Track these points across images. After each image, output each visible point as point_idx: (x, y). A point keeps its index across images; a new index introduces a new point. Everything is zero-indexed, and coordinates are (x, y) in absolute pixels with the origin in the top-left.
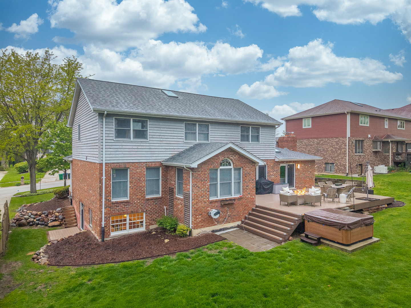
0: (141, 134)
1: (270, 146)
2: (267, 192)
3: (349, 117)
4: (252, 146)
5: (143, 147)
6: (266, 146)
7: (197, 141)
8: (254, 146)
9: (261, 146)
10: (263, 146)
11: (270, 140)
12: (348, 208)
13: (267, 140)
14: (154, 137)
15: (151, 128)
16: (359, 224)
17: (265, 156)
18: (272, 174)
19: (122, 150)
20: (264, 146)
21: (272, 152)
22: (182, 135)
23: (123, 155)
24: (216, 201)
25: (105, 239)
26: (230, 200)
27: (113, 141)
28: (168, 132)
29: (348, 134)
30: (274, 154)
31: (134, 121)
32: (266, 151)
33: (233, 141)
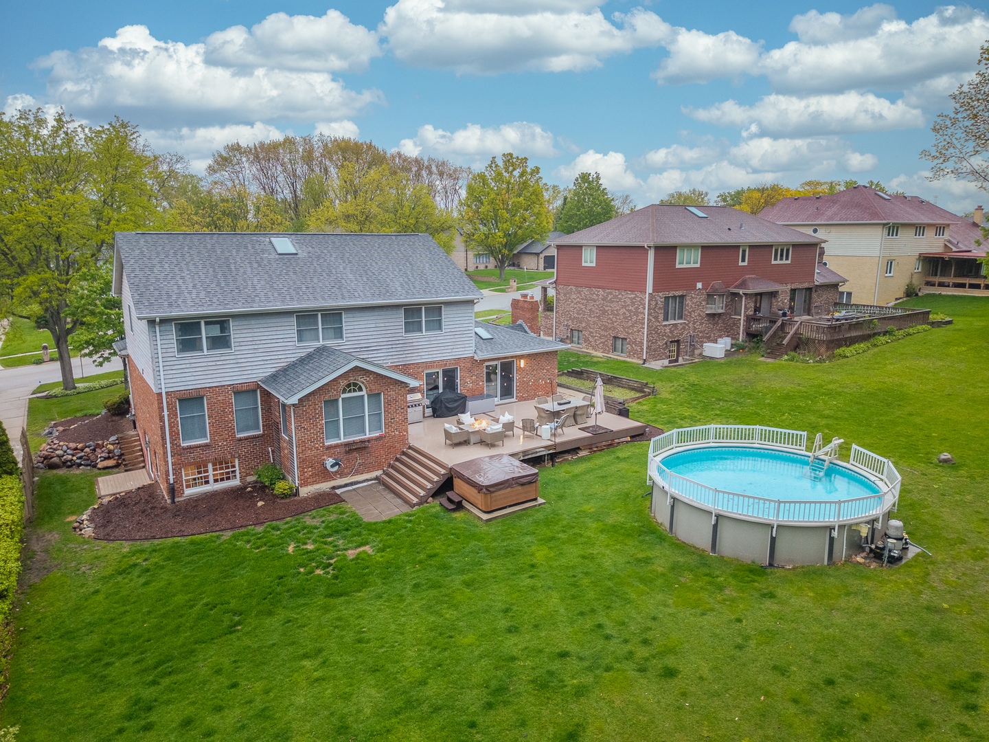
0: (221, 342)
1: (464, 336)
2: (453, 413)
3: (651, 255)
4: (427, 339)
5: (224, 362)
6: (456, 336)
7: (321, 343)
8: (432, 339)
9: (446, 338)
10: (449, 337)
11: (465, 325)
12: (543, 449)
13: (457, 326)
14: (242, 344)
15: (237, 333)
16: (507, 485)
17: (454, 354)
18: (468, 380)
19: (191, 370)
20: (452, 337)
21: (467, 345)
22: (292, 336)
23: (192, 378)
24: (336, 446)
25: (176, 500)
26: (362, 442)
27: (175, 359)
28: (266, 334)
29: (649, 289)
30: (471, 348)
31: (207, 323)
32: (457, 343)
33: (391, 335)
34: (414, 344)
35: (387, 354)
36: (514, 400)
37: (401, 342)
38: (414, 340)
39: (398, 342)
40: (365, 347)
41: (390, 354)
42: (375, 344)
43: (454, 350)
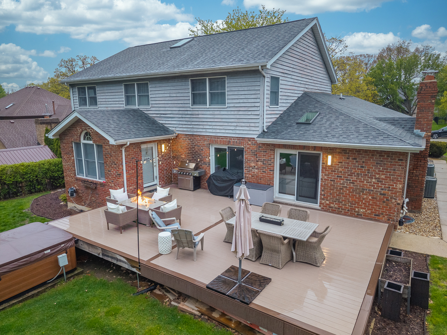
1: (250, 113)
4: (211, 113)
6: (241, 113)
7: (137, 107)
8: (216, 113)
9: (229, 113)
10: (232, 113)
11: (250, 101)
13: (241, 101)
14: (101, 103)
15: (99, 95)
17: (238, 132)
18: (253, 165)
20: (236, 113)
21: (252, 125)
24: (80, 180)
26: (92, 183)
30: (257, 129)
31: (89, 88)
32: (241, 120)
33: (181, 105)
34: (200, 116)
35: (178, 123)
36: (317, 206)
37: (189, 113)
38: (200, 112)
39: (186, 113)
40: (164, 114)
41: (181, 123)
42: (170, 112)
43: (238, 128)
